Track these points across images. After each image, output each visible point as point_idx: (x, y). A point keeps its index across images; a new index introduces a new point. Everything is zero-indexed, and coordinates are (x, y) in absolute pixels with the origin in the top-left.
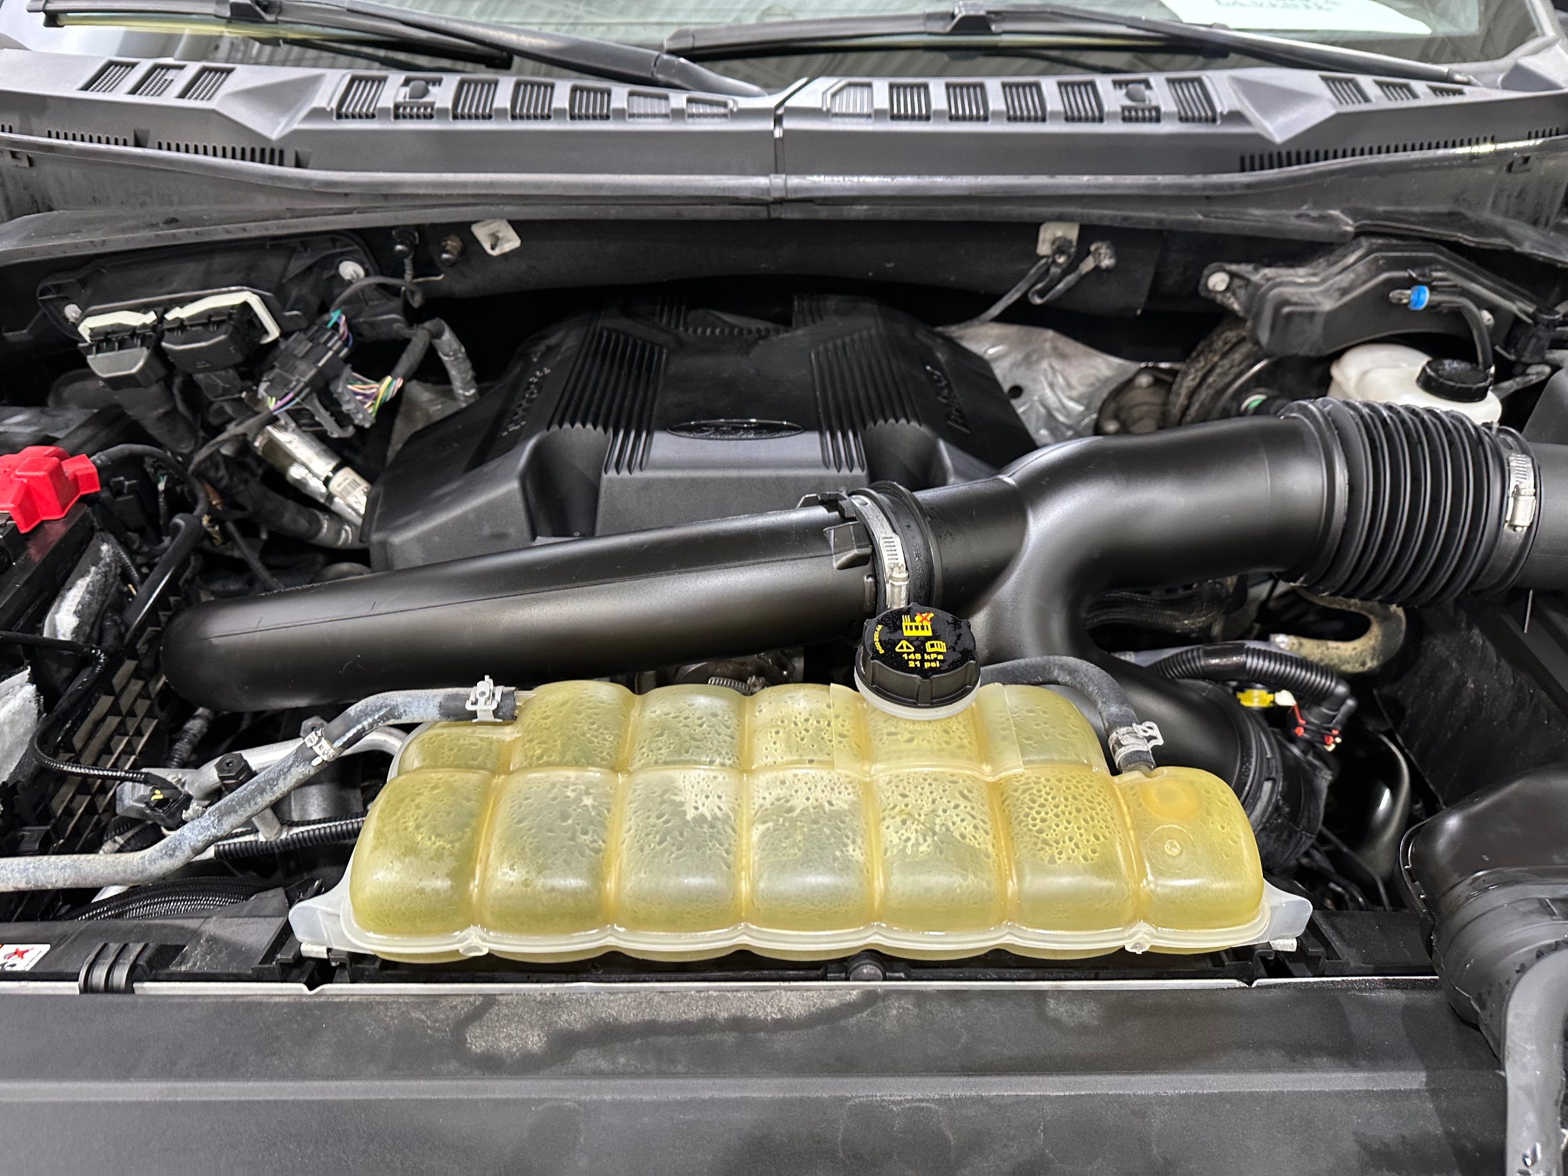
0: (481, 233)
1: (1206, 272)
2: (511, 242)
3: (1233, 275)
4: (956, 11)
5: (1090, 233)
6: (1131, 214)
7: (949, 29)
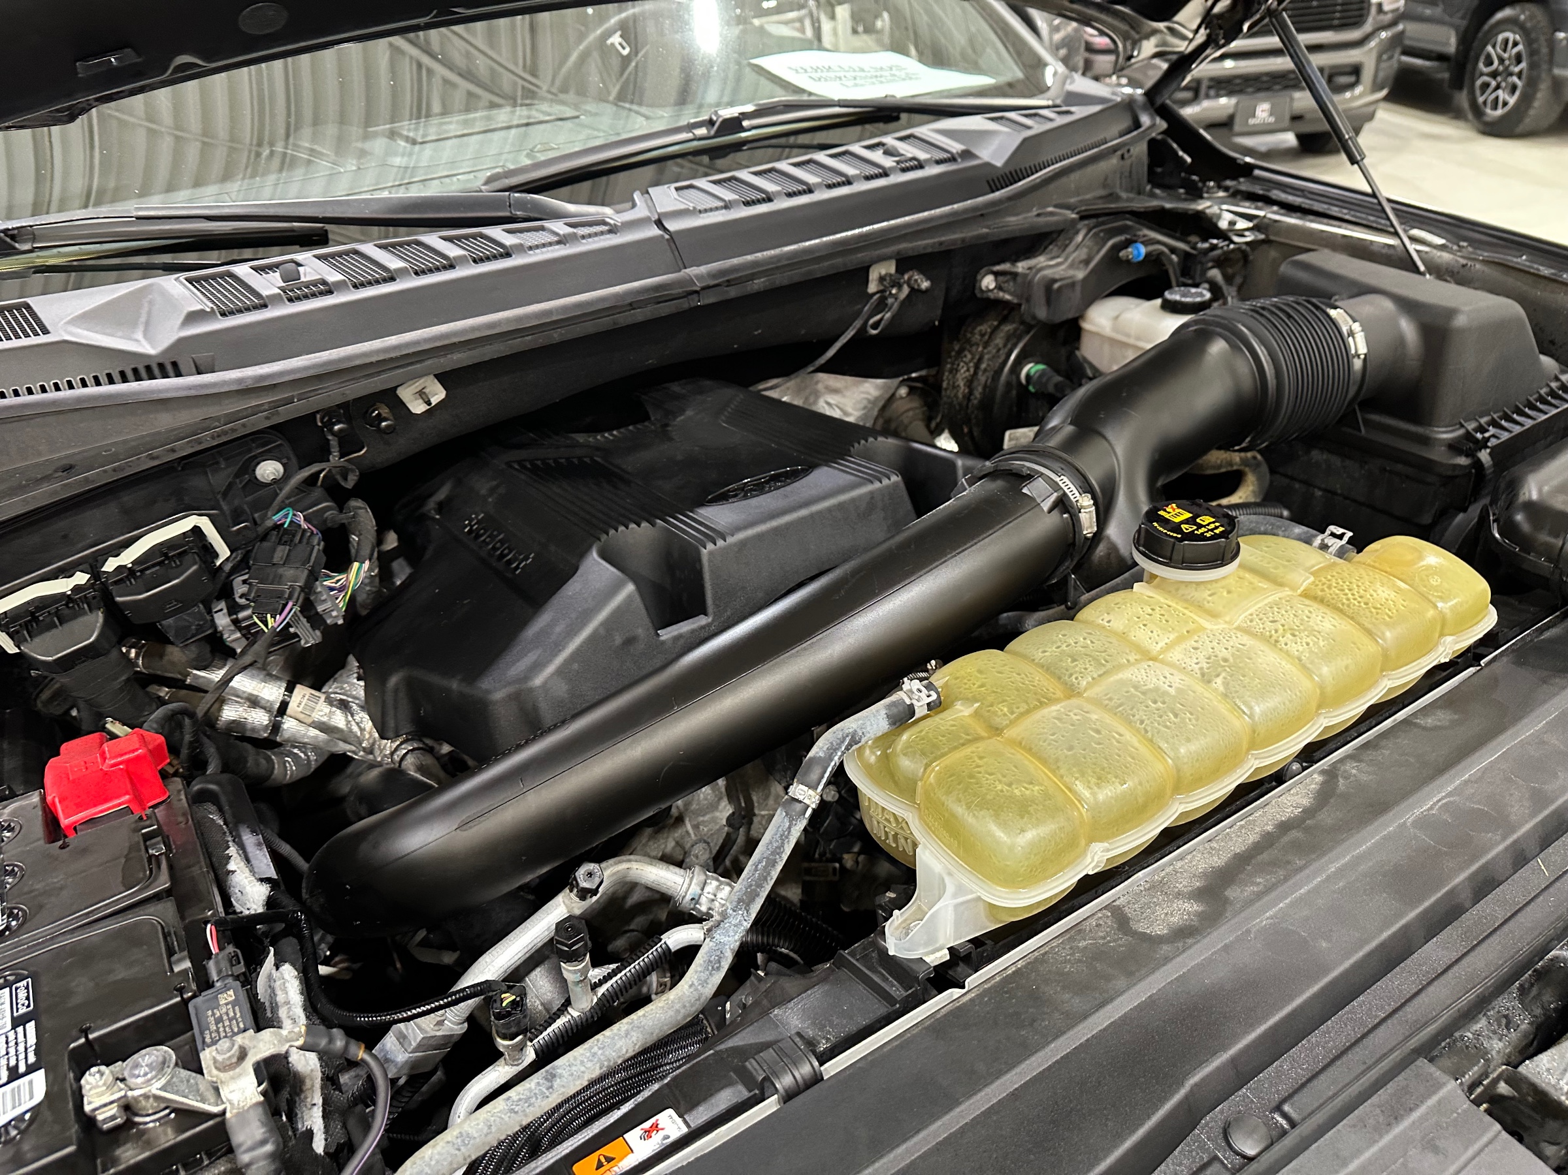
0: (406, 394)
1: (979, 277)
2: (438, 394)
3: (996, 274)
4: (714, 118)
5: (905, 263)
6: (943, 239)
7: (712, 132)
